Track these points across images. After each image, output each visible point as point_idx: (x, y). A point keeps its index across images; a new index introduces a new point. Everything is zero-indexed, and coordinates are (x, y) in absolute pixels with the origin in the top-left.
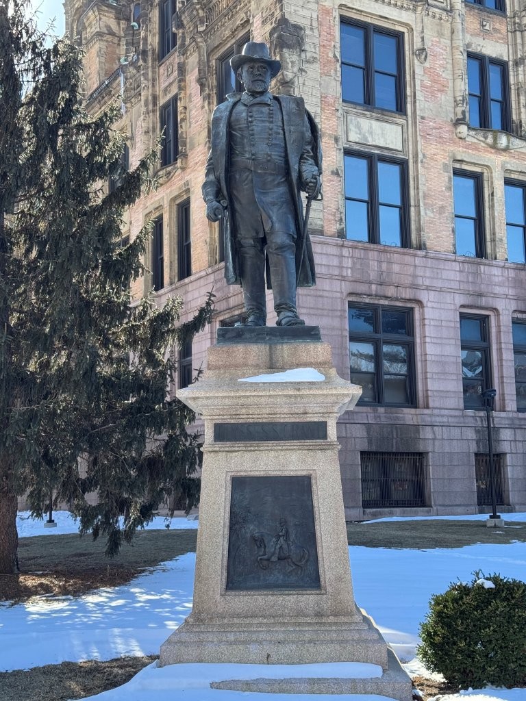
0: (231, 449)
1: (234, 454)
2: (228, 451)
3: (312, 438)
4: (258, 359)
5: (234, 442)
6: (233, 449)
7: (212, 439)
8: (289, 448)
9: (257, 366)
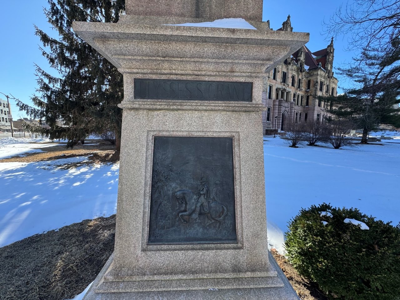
0: (151, 107)
1: (156, 113)
2: (149, 110)
3: (237, 99)
4: (183, 7)
5: (156, 100)
6: (154, 107)
7: (132, 95)
8: (213, 108)
9: (182, 15)
